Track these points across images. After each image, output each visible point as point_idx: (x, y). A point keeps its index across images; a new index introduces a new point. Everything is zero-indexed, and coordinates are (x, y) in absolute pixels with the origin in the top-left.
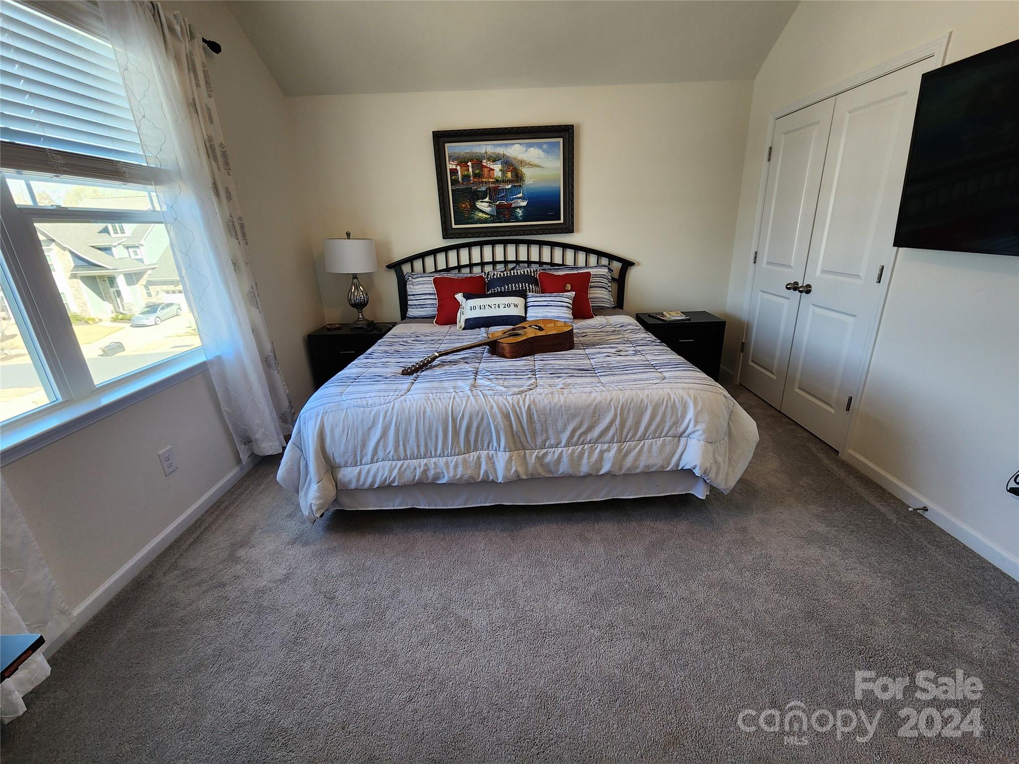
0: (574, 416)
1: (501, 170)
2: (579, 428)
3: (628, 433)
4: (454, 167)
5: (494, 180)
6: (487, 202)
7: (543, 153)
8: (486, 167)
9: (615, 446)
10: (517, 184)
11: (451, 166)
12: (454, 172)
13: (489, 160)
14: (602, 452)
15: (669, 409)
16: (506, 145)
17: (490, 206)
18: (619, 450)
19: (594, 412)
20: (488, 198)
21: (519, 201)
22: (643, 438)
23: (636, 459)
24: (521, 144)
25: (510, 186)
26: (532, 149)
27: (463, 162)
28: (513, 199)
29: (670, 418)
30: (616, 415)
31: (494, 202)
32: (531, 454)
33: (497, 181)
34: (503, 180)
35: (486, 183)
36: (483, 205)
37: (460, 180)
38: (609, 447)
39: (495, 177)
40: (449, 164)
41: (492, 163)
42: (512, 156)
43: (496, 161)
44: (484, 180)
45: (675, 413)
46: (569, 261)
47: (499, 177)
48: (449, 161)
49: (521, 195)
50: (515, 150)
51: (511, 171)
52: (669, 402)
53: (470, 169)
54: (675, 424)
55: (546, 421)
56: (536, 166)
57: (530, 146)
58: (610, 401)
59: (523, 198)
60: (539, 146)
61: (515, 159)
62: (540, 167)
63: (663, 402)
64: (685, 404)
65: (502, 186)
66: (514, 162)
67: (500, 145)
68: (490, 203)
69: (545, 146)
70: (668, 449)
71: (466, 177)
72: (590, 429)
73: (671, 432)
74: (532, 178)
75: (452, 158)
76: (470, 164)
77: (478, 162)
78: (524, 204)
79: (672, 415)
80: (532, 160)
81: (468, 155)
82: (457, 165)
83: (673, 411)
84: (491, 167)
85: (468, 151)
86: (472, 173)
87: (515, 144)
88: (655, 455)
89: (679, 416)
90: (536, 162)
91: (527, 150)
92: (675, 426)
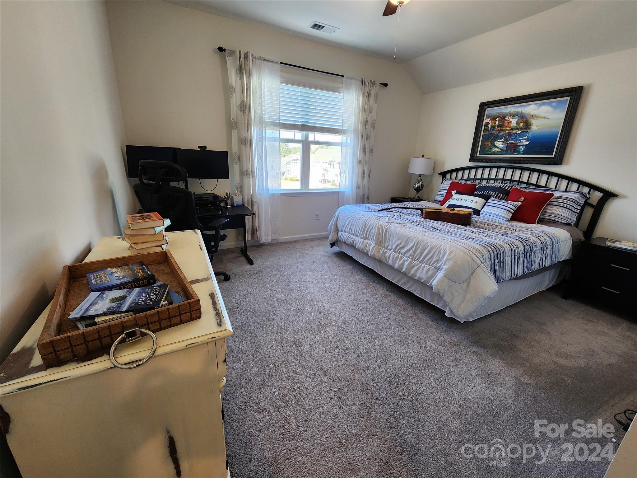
0: (399, 239)
1: (516, 122)
2: (400, 245)
3: (417, 256)
4: (488, 122)
5: (510, 128)
6: (502, 142)
7: (552, 109)
8: (507, 120)
9: (410, 260)
10: (526, 130)
11: (486, 121)
12: (487, 124)
13: (510, 116)
14: (404, 261)
15: (437, 251)
16: (524, 106)
17: (503, 144)
18: (410, 263)
19: (407, 240)
20: (503, 139)
21: (524, 141)
22: (422, 262)
23: (416, 271)
24: (535, 104)
25: (520, 132)
26: (543, 107)
27: (494, 119)
28: (520, 140)
29: (436, 257)
30: (414, 244)
31: (506, 142)
32: (382, 249)
33: (512, 129)
34: (516, 128)
35: (504, 130)
36: (499, 144)
37: (489, 129)
38: (407, 260)
39: (511, 126)
40: (486, 120)
41: (511, 118)
42: (527, 112)
43: (515, 116)
44: (504, 128)
45: (439, 255)
46: (552, 185)
47: (514, 126)
48: (486, 118)
49: (526, 137)
50: (530, 109)
51: (524, 122)
52: (439, 248)
53: (497, 122)
54: (437, 261)
55: (390, 237)
56: (543, 118)
57: (542, 105)
58: (415, 238)
59: (527, 140)
60: (549, 104)
61: (528, 114)
62: (546, 118)
63: (436, 247)
64: (445, 253)
65: (514, 132)
66: (528, 117)
67: (520, 106)
68: (504, 142)
69: (554, 104)
70: (430, 273)
71: (493, 127)
72: (403, 247)
73: (434, 265)
74: (537, 127)
75: (488, 117)
76: (497, 119)
77: (503, 118)
78: (527, 143)
79: (437, 256)
80: (541, 114)
81: (498, 114)
82: (490, 120)
83: (438, 254)
84: (511, 120)
85: (499, 112)
86: (497, 125)
87: (531, 104)
88: (424, 273)
89: (440, 257)
90: (544, 115)
91: (539, 108)
92: (437, 262)
